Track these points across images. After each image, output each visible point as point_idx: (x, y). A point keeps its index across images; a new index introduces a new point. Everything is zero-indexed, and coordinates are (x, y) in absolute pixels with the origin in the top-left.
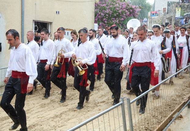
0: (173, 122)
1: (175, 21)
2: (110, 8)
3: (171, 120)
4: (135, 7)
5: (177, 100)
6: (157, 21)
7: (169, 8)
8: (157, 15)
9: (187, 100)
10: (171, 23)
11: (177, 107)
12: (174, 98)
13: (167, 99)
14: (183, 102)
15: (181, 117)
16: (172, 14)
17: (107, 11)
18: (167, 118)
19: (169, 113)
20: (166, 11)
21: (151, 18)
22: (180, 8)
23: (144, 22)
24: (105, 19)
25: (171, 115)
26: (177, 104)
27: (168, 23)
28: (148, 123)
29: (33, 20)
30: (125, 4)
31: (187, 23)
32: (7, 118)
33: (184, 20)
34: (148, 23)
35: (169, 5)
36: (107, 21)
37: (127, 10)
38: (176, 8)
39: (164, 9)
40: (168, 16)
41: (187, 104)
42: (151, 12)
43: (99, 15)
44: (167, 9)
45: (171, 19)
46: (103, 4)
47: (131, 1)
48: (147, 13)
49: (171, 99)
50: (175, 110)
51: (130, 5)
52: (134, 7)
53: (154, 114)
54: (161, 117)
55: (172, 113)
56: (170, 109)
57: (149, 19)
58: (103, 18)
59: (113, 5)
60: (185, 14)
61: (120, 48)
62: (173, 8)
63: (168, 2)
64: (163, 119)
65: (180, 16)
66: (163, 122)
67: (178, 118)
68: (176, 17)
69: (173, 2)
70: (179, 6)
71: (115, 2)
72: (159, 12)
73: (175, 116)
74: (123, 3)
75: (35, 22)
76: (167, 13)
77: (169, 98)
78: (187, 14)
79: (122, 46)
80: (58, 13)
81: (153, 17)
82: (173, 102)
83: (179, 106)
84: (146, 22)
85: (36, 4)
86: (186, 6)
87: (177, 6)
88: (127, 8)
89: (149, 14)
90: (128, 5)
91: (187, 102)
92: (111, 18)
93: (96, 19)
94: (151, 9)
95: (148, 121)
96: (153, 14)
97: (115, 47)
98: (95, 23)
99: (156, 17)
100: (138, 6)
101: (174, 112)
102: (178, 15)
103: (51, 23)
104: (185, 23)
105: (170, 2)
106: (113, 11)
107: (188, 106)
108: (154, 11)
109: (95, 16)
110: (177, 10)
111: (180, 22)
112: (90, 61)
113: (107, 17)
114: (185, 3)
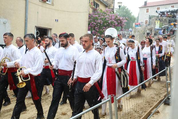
0: (152, 116)
1: (155, 32)
2: (101, 18)
3: (150, 115)
4: (123, 19)
5: (155, 98)
6: (140, 31)
7: (150, 20)
8: (141, 26)
9: (163, 98)
10: (151, 33)
11: (155, 104)
12: (153, 96)
13: (147, 97)
14: (160, 100)
15: (158, 112)
16: (153, 26)
17: (99, 21)
18: (147, 113)
19: (148, 109)
20: (148, 23)
21: (135, 29)
22: (159, 21)
23: (129, 32)
24: (97, 28)
25: (150, 110)
26: (155, 101)
27: (149, 33)
28: (131, 117)
29: (35, 26)
30: (114, 16)
31: (165, 33)
32: (8, 110)
33: (162, 31)
34: (133, 32)
35: (150, 18)
36: (98, 29)
37: (116, 21)
38: (156, 21)
39: (146, 21)
40: (149, 27)
41: (163, 101)
42: (135, 23)
43: (92, 24)
44: (148, 21)
45: (152, 30)
46: (95, 15)
47: (119, 14)
48: (132, 24)
49: (150, 97)
50: (153, 106)
51: (118, 17)
52: (121, 18)
53: (136, 109)
54: (141, 112)
55: (151, 109)
56: (149, 105)
57: (133, 29)
58: (95, 26)
59: (104, 16)
60: (163, 27)
61: (70, 60)
62: (153, 20)
63: (150, 16)
64: (143, 114)
65: (159, 27)
66: (143, 116)
67: (156, 113)
68: (156, 28)
69: (154, 16)
70: (158, 19)
71: (105, 14)
72: (142, 24)
73: (153, 111)
74: (113, 15)
75: (37, 28)
76: (149, 25)
77: (149, 96)
78: (165, 27)
79: (72, 57)
80: (57, 21)
81: (137, 28)
82: (152, 99)
83: (157, 103)
84: (131, 31)
85: (38, 13)
86: (164, 20)
87: (156, 20)
88: (116, 18)
89: (134, 24)
90: (117, 17)
91: (163, 100)
92: (102, 27)
93: (90, 27)
94: (136, 21)
95: (130, 115)
96: (137, 25)
97: (65, 58)
98: (88, 30)
99: (140, 28)
100: (124, 18)
101: (152, 107)
102: (157, 26)
103: (51, 29)
104: (163, 34)
105: (151, 16)
106: (104, 21)
107: (164, 104)
108: (138, 22)
109: (89, 25)
110: (156, 23)
111: (159, 32)
112: (34, 71)
113: (99, 26)
114: (163, 17)
